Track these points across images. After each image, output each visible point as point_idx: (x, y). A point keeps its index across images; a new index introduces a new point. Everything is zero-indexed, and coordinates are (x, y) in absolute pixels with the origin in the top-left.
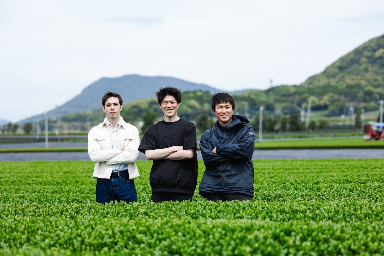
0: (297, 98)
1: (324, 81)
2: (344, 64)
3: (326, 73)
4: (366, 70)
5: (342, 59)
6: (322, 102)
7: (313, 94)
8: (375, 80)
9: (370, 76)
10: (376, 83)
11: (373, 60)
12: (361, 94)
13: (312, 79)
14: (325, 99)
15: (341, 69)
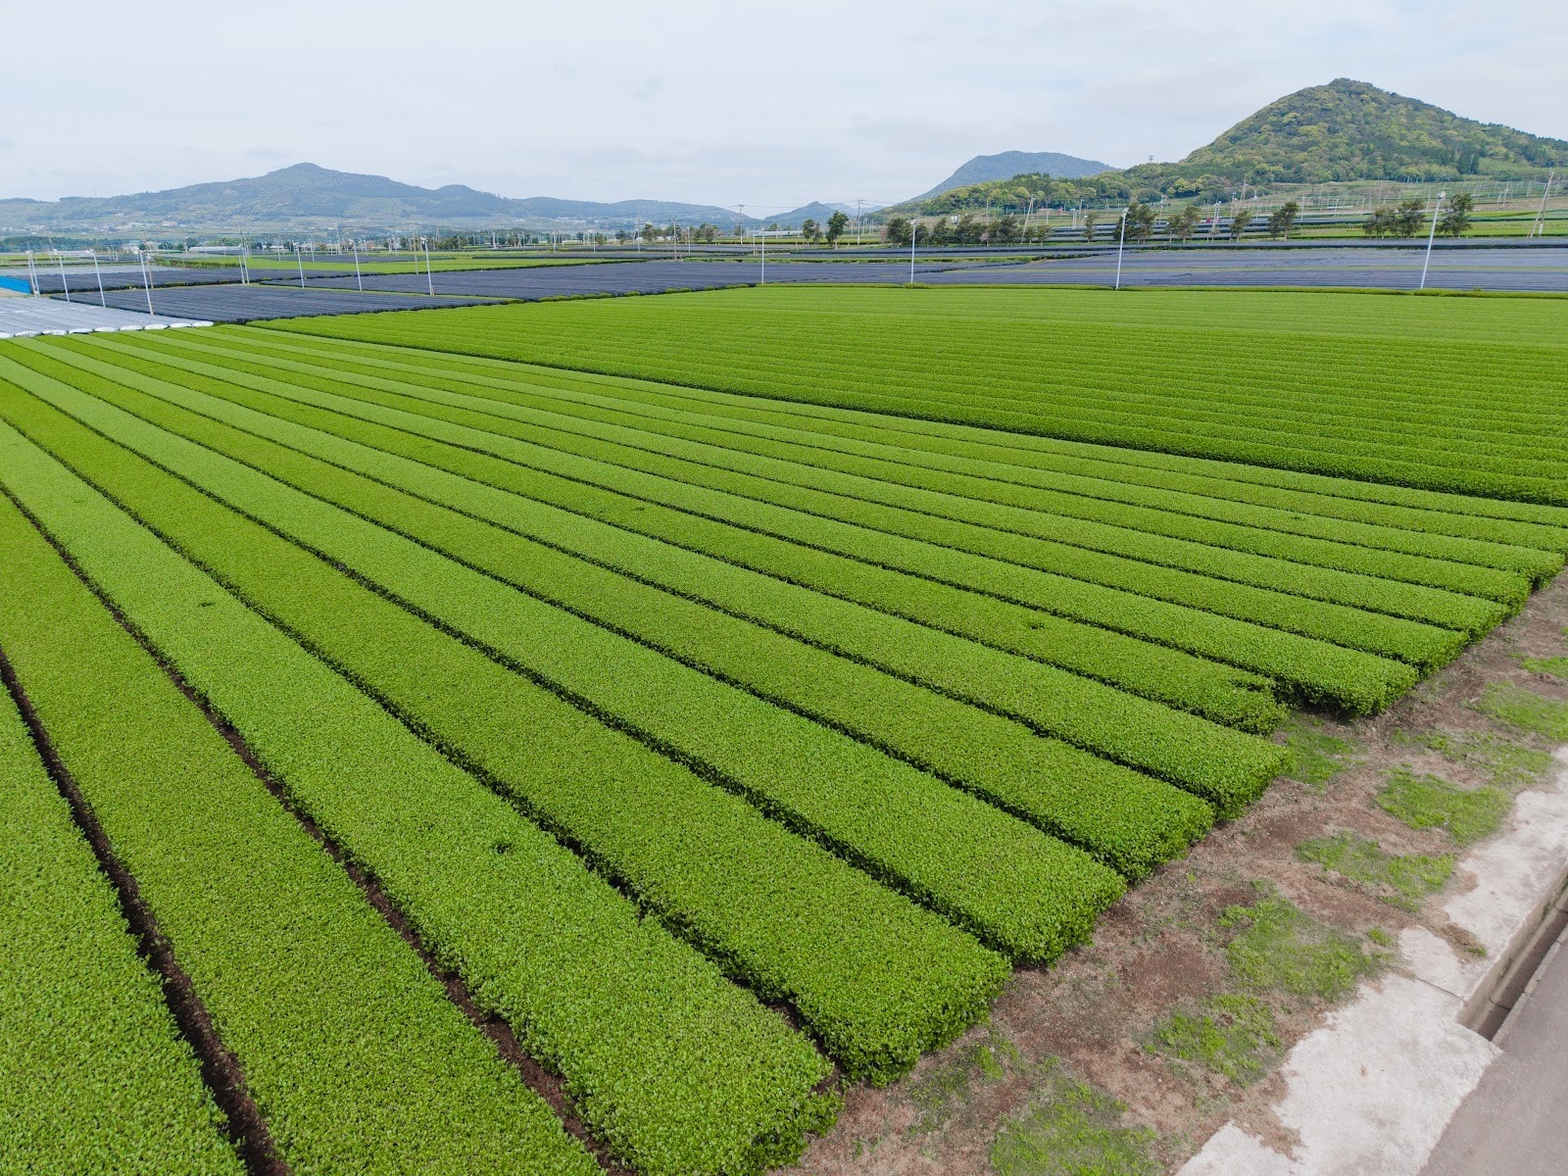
0: (1163, 180)
1: (1207, 157)
2: (1239, 134)
3: (1214, 147)
4: (1267, 141)
5: (1238, 127)
6: (1193, 187)
7: (1184, 176)
8: (1275, 155)
9: (1268, 149)
10: (1273, 159)
11: (1278, 128)
12: (1250, 174)
13: (1196, 154)
14: (1198, 183)
15: (1234, 139)
